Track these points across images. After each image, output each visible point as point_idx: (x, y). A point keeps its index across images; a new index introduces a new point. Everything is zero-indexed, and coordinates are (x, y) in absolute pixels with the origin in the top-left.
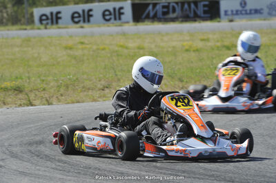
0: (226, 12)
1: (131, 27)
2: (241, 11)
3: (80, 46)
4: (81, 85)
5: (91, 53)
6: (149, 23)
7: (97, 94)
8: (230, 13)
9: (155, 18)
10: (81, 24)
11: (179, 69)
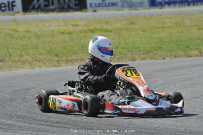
0: (91, 4)
1: (21, 16)
2: (102, 4)
6: (34, 13)
8: (94, 5)
9: (39, 9)
11: (56, 47)
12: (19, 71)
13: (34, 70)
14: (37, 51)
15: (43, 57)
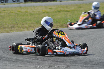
1: (23, 4)
3: (3, 12)
4: (3, 27)
5: (8, 14)
7: (9, 30)
9: (32, 1)
10: (4, 3)
12: (22, 32)
13: (29, 31)
14: (31, 22)
15: (34, 25)
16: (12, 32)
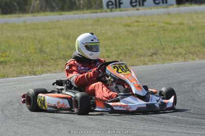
4: (136, 53)
5: (144, 29)
6: (188, 5)
7: (147, 59)
9: (193, 1)
10: (138, 7)
12: (172, 64)
13: (187, 63)
14: (191, 44)
16: (152, 64)
